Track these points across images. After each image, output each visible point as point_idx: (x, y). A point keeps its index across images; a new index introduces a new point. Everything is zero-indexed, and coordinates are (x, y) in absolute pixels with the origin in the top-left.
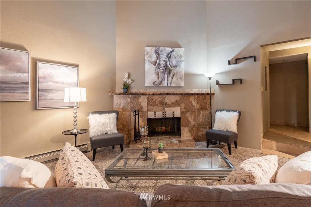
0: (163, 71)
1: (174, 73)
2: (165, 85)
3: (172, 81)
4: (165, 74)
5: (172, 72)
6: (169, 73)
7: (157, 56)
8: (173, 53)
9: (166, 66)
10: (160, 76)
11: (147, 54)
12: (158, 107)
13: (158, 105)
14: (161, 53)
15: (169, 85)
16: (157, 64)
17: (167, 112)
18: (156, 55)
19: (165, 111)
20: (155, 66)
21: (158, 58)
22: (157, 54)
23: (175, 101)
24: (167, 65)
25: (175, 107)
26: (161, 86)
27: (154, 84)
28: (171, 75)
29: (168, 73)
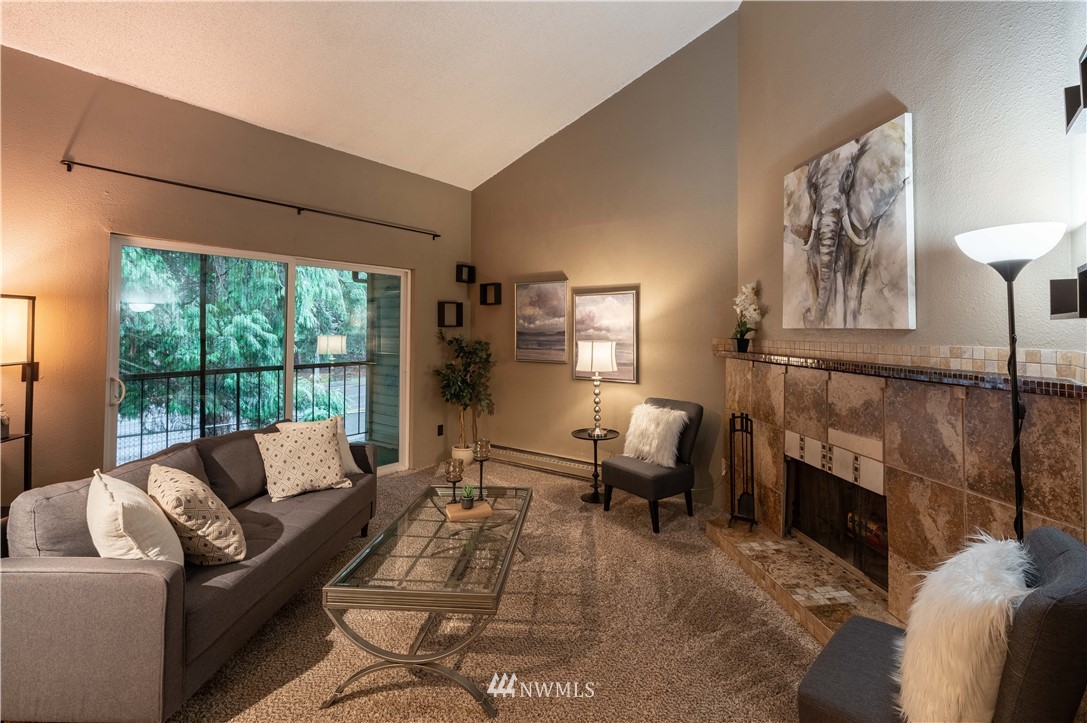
0: (830, 261)
1: (866, 263)
2: (838, 323)
3: (860, 303)
4: (835, 273)
6: (849, 268)
7: (814, 197)
9: (839, 233)
10: (822, 284)
12: (811, 419)
13: (809, 410)
14: (824, 182)
15: (850, 325)
17: (835, 449)
18: (811, 197)
19: (830, 442)
21: (815, 208)
22: (812, 192)
23: (861, 402)
24: (842, 228)
25: (861, 434)
26: (826, 327)
28: (857, 272)
29: (846, 264)
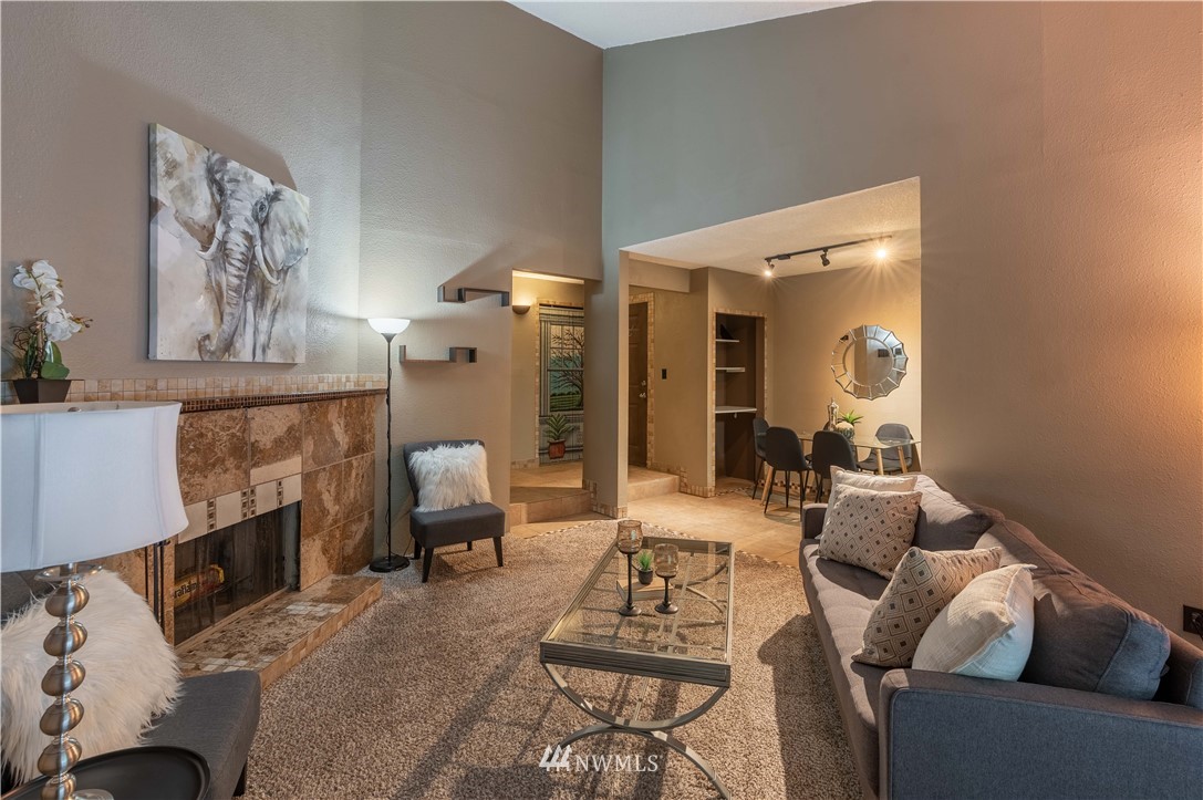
0: (239, 286)
1: (276, 304)
2: (246, 356)
3: (269, 339)
4: (245, 301)
5: (271, 298)
6: (261, 300)
7: (218, 197)
8: (278, 208)
9: (249, 260)
10: (227, 310)
11: (169, 174)
12: (225, 471)
13: (224, 460)
14: (233, 192)
15: (259, 358)
16: (215, 242)
17: (259, 490)
18: (212, 195)
19: (252, 484)
20: (205, 249)
21: (219, 213)
22: (214, 189)
23: (285, 429)
24: (254, 257)
25: (285, 459)
27: (201, 348)
28: (269, 307)
29: (257, 295)
